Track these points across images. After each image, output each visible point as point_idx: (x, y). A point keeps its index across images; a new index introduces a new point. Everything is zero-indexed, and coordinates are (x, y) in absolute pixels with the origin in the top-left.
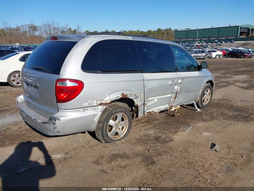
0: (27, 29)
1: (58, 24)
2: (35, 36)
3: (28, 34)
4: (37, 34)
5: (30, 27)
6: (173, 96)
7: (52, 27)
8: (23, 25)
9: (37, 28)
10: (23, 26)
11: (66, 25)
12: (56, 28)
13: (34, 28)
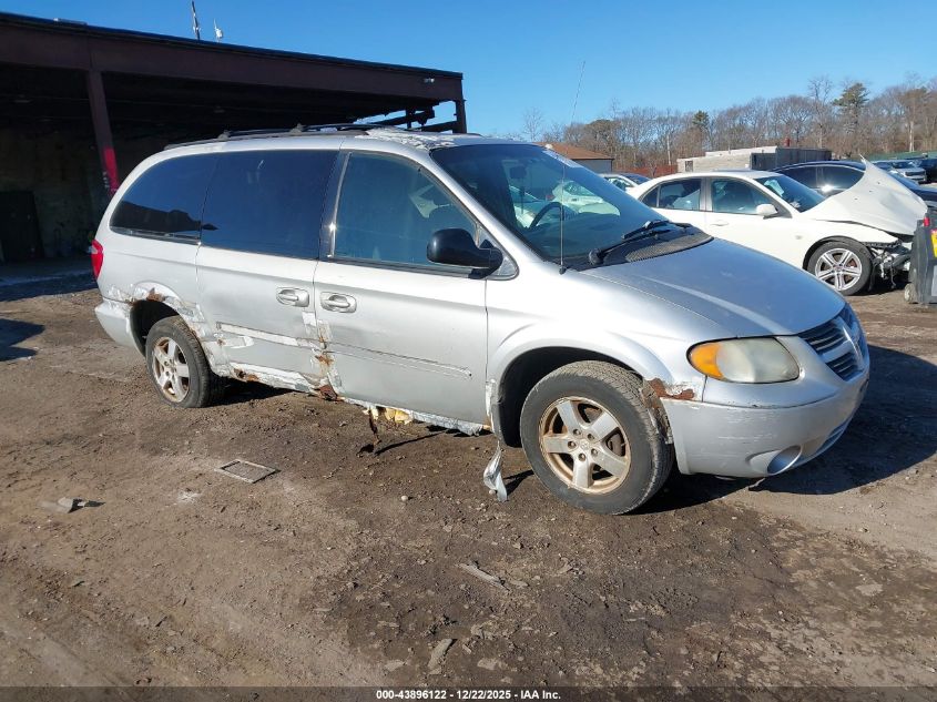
6: (312, 350)
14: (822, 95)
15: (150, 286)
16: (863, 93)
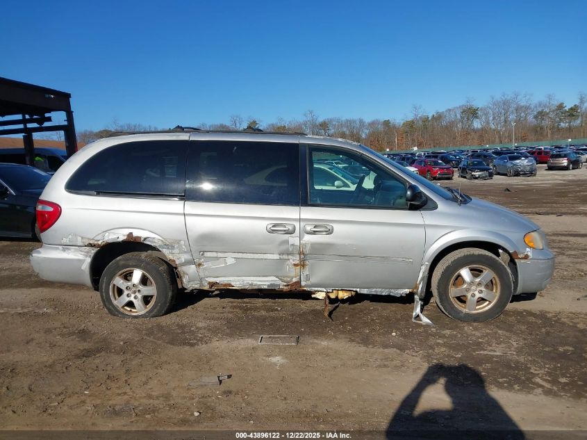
0: (459, 117)
1: (528, 97)
2: (474, 130)
3: (460, 125)
4: (477, 124)
5: (464, 111)
6: (291, 261)
7: (513, 106)
8: (450, 108)
9: (479, 113)
10: (450, 110)
11: (550, 97)
12: (522, 107)
13: (472, 113)
14: (238, 125)
15: (127, 232)
16: (257, 126)
